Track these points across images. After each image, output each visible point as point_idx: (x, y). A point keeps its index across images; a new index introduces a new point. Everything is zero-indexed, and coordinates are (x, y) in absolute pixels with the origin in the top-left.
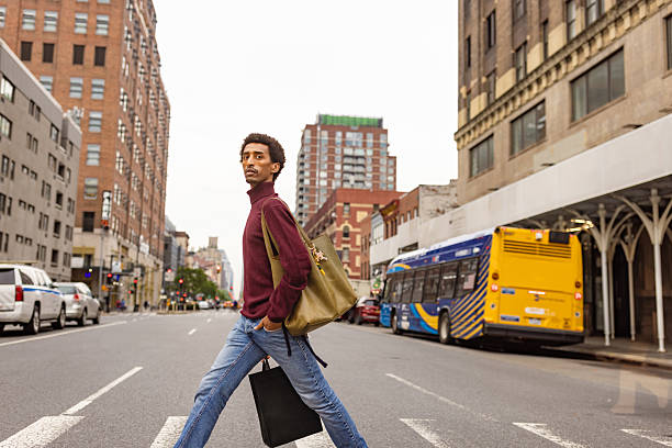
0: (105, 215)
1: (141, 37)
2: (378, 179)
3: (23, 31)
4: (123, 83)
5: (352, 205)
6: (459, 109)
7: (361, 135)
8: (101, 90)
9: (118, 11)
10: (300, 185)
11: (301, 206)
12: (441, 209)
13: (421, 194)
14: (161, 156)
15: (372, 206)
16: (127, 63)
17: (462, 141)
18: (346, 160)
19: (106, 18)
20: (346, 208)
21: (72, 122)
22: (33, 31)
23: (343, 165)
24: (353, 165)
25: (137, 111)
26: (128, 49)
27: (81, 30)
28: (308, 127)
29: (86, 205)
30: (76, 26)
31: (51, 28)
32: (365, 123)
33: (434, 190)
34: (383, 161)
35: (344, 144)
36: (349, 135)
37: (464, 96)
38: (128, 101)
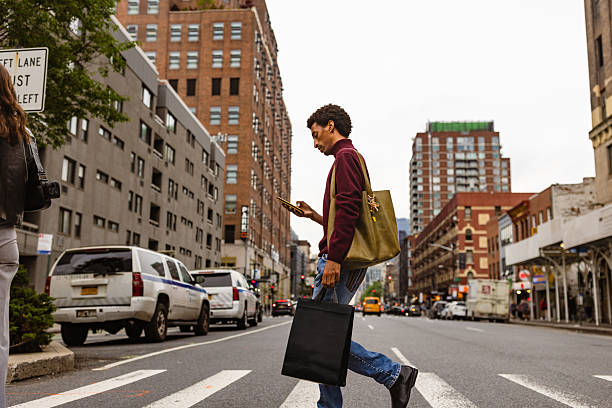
0: (243, 227)
1: (267, 66)
2: (492, 182)
3: (170, 71)
4: (254, 108)
5: (473, 208)
6: (593, 108)
7: (472, 139)
8: (236, 116)
9: (249, 45)
10: (414, 192)
11: (416, 211)
12: (576, 207)
13: (554, 194)
14: (285, 172)
15: (493, 208)
16: (257, 90)
17: (598, 138)
18: (458, 165)
19: (238, 53)
20: (468, 211)
21: (218, 146)
22: (178, 70)
23: (456, 169)
24: (466, 169)
25: (266, 132)
26: (258, 78)
27: (218, 65)
28: (419, 135)
29: (227, 219)
30: (213, 62)
31: (193, 65)
32: (475, 127)
33: (567, 189)
34: (496, 163)
35: (455, 149)
36: (460, 140)
37: (598, 95)
38: (259, 124)
